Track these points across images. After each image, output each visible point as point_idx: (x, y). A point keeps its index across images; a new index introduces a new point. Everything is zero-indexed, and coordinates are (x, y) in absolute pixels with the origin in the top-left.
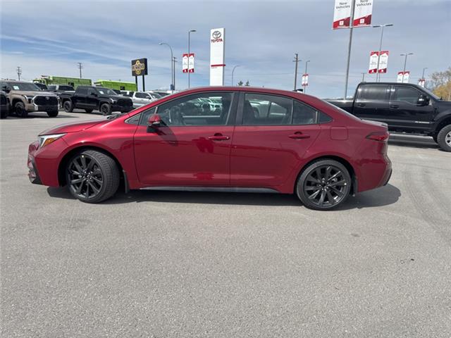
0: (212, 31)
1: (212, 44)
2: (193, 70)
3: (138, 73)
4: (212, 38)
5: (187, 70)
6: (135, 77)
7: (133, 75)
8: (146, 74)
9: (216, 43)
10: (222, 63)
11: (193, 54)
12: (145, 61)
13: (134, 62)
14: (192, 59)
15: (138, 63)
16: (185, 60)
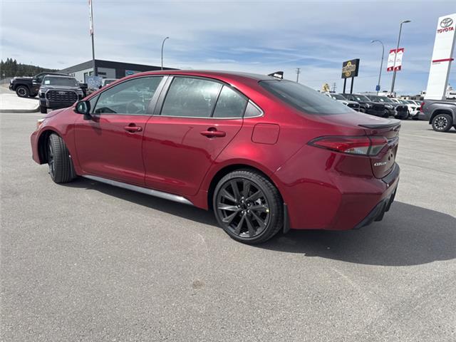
0: (441, 19)
1: (438, 35)
2: (400, 67)
3: (348, 75)
4: (439, 28)
5: (392, 68)
6: (344, 79)
7: (342, 78)
8: (356, 75)
9: (444, 33)
10: (449, 58)
11: (402, 50)
12: (357, 62)
13: (345, 64)
14: (400, 55)
15: (349, 65)
16: (392, 56)
